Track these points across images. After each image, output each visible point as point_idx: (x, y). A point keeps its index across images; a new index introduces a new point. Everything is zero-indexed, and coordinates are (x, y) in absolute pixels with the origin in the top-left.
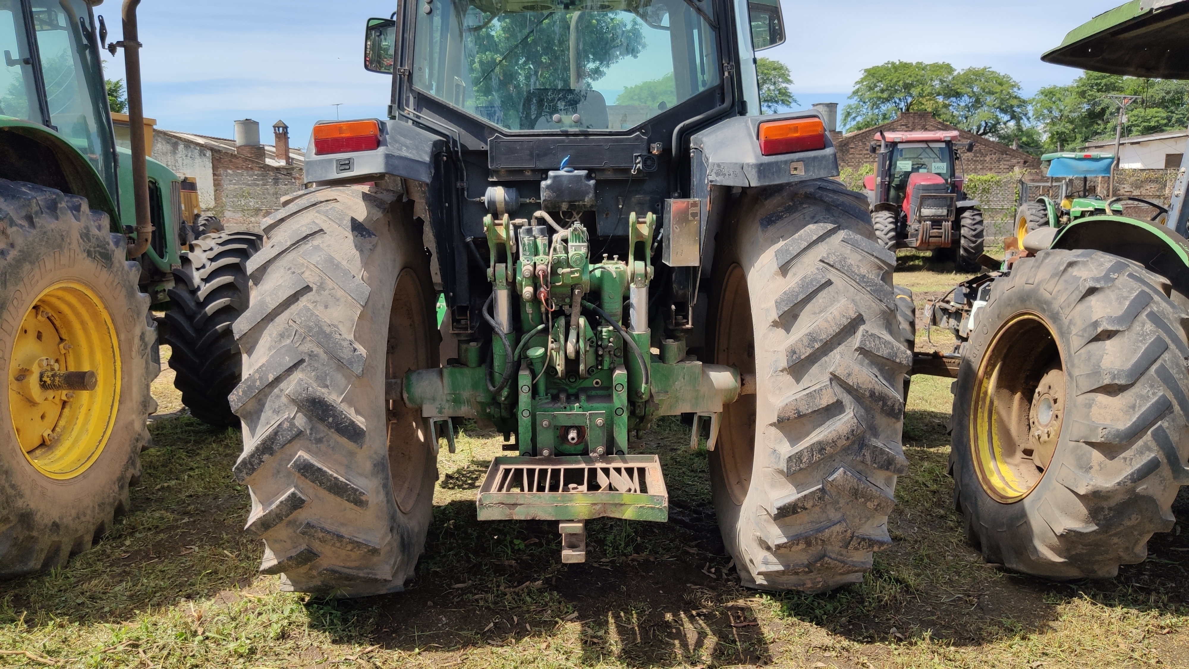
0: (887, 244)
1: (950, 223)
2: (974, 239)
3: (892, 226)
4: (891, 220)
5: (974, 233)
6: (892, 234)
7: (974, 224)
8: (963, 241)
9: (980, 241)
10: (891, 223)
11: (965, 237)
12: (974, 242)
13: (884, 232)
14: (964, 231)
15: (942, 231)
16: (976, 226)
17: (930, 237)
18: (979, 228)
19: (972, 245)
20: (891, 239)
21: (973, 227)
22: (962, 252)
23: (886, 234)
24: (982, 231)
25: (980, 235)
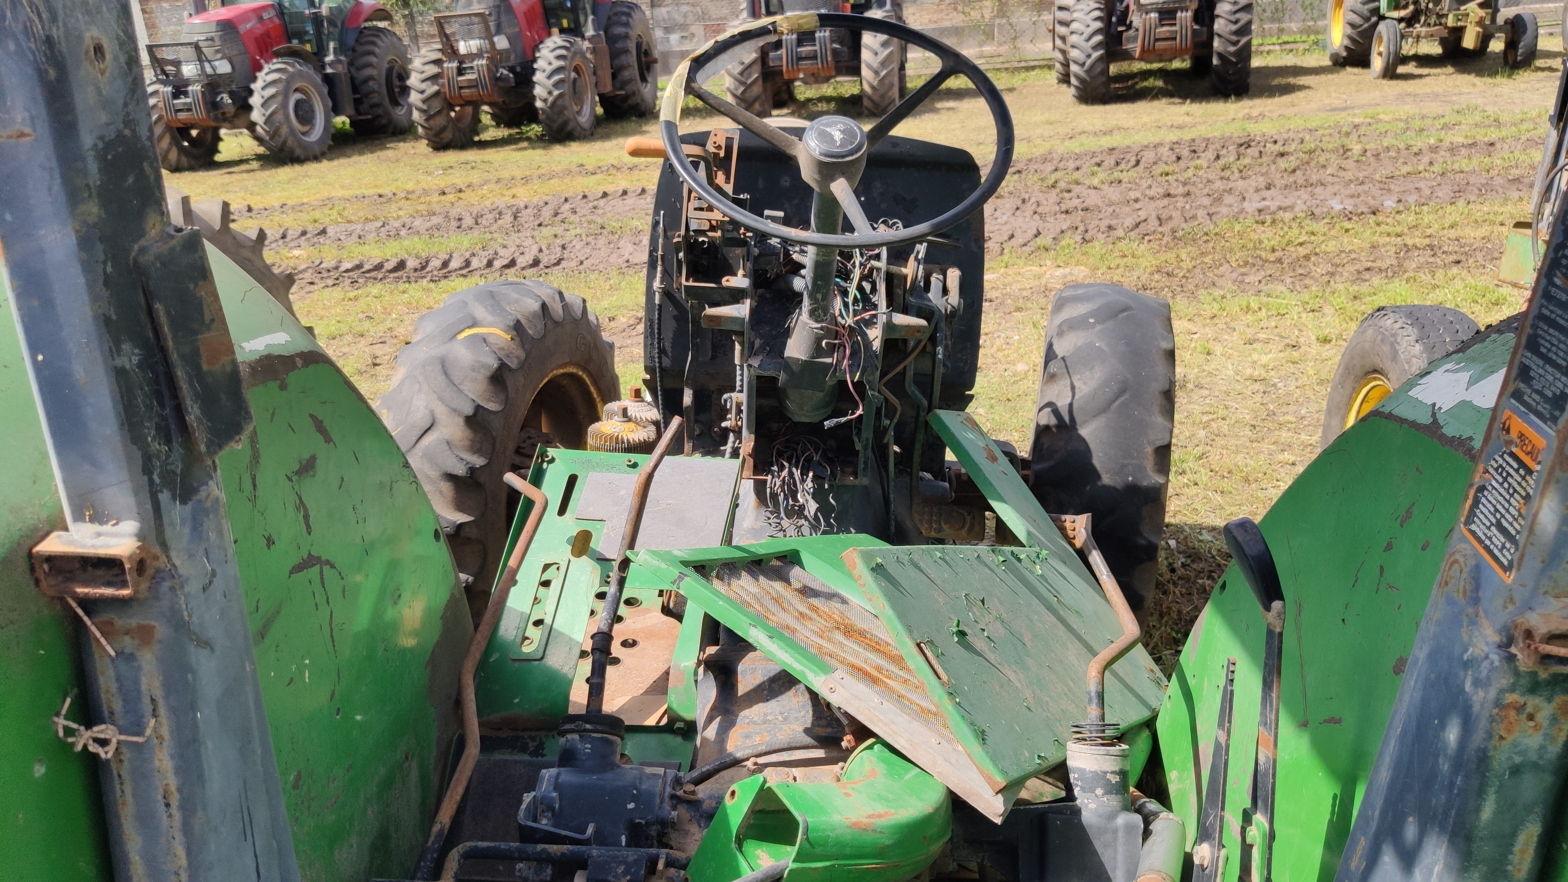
0: (1089, 56)
1: (1189, 14)
2: (1234, 38)
3: (1098, 25)
4: (1097, 13)
5: (1234, 28)
6: (1099, 38)
7: (1236, 12)
8: (1216, 43)
9: (1244, 40)
10: (1097, 19)
11: (1220, 36)
12: (1235, 44)
13: (1085, 36)
14: (1219, 25)
15: (1177, 28)
16: (1238, 16)
17: (1157, 40)
18: (1244, 17)
19: (1232, 49)
20: (1095, 48)
21: (1233, 18)
22: (1215, 61)
23: (1088, 40)
24: (1249, 23)
25: (1245, 30)
